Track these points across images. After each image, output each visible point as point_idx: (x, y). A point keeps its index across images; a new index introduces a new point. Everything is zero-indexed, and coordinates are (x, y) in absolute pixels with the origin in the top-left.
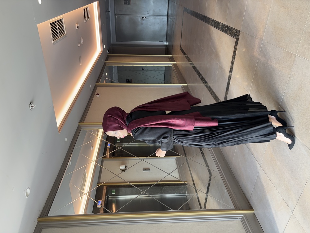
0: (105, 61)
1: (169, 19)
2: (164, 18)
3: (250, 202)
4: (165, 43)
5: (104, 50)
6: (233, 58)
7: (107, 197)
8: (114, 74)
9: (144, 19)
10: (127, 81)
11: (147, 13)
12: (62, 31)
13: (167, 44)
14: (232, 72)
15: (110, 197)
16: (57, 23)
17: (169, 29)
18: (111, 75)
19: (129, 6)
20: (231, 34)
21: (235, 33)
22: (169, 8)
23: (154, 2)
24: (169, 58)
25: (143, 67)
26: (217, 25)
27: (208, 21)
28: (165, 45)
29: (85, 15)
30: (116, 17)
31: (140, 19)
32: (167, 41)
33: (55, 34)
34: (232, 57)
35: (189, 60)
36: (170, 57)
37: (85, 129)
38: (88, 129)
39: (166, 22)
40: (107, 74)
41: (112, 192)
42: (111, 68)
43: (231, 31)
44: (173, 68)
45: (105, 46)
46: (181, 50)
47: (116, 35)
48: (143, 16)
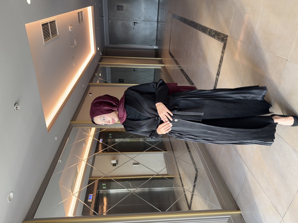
0: (99, 62)
1: (159, 25)
2: (155, 23)
3: (236, 202)
4: (155, 47)
5: (97, 52)
6: (221, 62)
8: (107, 75)
9: (135, 24)
10: (120, 81)
11: (138, 18)
12: (54, 32)
13: (157, 48)
14: (219, 76)
15: (100, 191)
16: (49, 24)
17: (158, 34)
18: (104, 76)
19: (122, 12)
20: (219, 39)
21: (223, 37)
22: (159, 15)
23: (145, 9)
24: (158, 61)
25: (134, 69)
26: (204, 30)
27: (196, 26)
28: (155, 49)
29: (79, 19)
30: (110, 21)
31: (132, 24)
32: (156, 45)
33: (46, 35)
34: (219, 61)
35: (177, 63)
36: (160, 60)
37: (76, 128)
38: (80, 128)
39: (156, 28)
40: (100, 74)
41: (103, 186)
42: (104, 69)
43: (218, 35)
44: (162, 70)
45: (98, 48)
46: (169, 53)
47: (109, 38)
48: (135, 21)
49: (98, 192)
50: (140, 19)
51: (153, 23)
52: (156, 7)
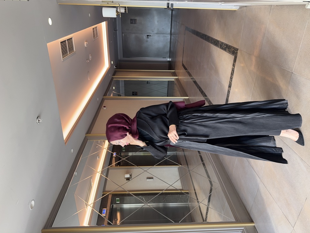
0: (113, 75)
1: (172, 37)
2: (168, 36)
3: (250, 214)
4: (168, 60)
5: (111, 65)
6: (232, 74)
7: (111, 205)
8: (121, 88)
9: (148, 37)
10: (133, 93)
11: (151, 31)
12: (71, 49)
13: (170, 60)
14: (230, 88)
15: (114, 205)
16: (67, 41)
17: (172, 46)
18: (118, 89)
19: (135, 25)
20: (230, 52)
21: (233, 50)
22: (172, 27)
23: (158, 22)
25: (148, 81)
26: (216, 43)
27: (208, 39)
28: (168, 61)
29: (94, 34)
30: (123, 35)
31: (145, 37)
32: (170, 57)
33: (64, 52)
34: (230, 73)
35: (190, 75)
36: (173, 72)
37: (91, 140)
38: (95, 140)
39: (169, 40)
40: (114, 87)
41: (117, 201)
42: (118, 82)
43: (229, 48)
44: (176, 82)
45: (112, 62)
46: (183, 66)
47: (123, 51)
48: (148, 34)
49: (111, 207)
50: (153, 32)
51: (167, 36)
52: (169, 20)
